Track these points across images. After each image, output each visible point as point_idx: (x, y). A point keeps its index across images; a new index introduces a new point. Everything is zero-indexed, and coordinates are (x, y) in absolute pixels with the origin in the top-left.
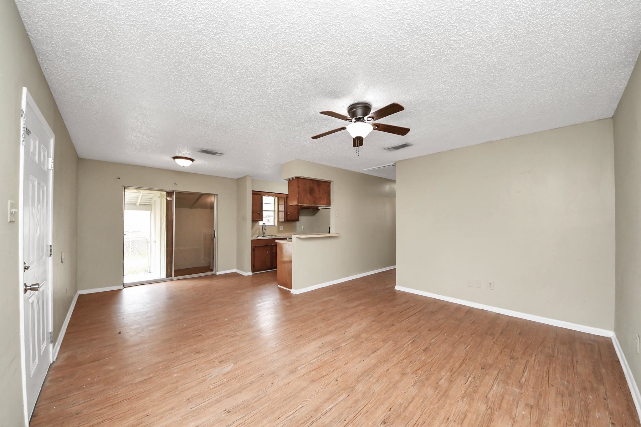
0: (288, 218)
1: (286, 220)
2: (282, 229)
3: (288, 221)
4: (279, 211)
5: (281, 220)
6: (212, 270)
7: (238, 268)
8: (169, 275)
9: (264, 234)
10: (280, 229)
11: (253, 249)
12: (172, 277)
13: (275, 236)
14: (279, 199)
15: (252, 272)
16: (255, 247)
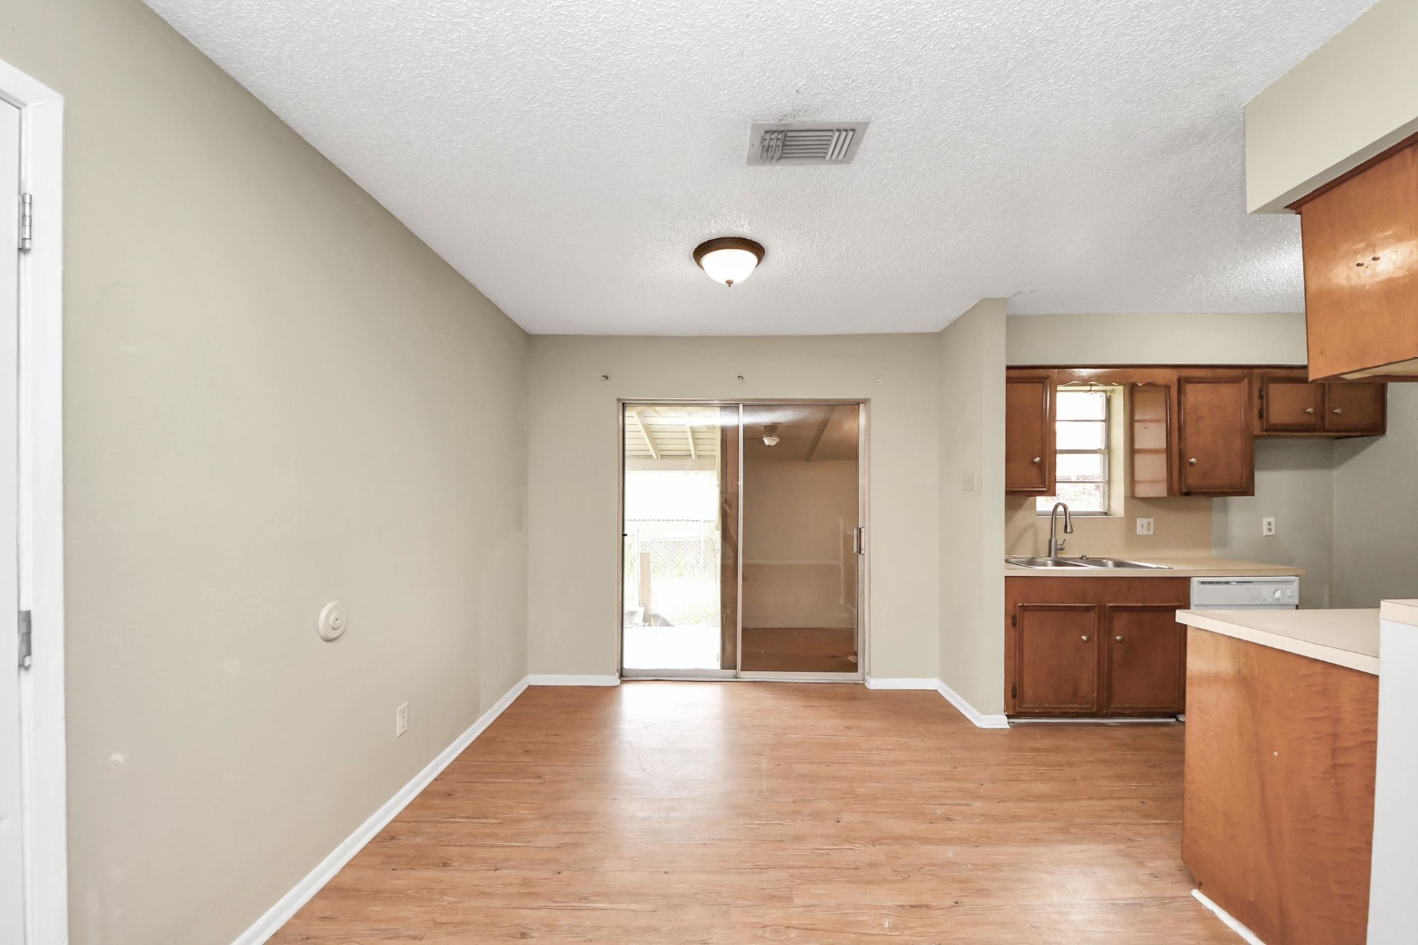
0: (1193, 479)
1: (1176, 487)
2: (1151, 533)
3: (1188, 494)
4: (1132, 452)
5: (1143, 491)
6: (853, 667)
7: (946, 678)
8: (728, 662)
9: (1062, 549)
10: (1139, 531)
11: (1014, 617)
12: (736, 669)
13: (1118, 564)
14: (1132, 391)
15: (1008, 717)
16: (1024, 608)
